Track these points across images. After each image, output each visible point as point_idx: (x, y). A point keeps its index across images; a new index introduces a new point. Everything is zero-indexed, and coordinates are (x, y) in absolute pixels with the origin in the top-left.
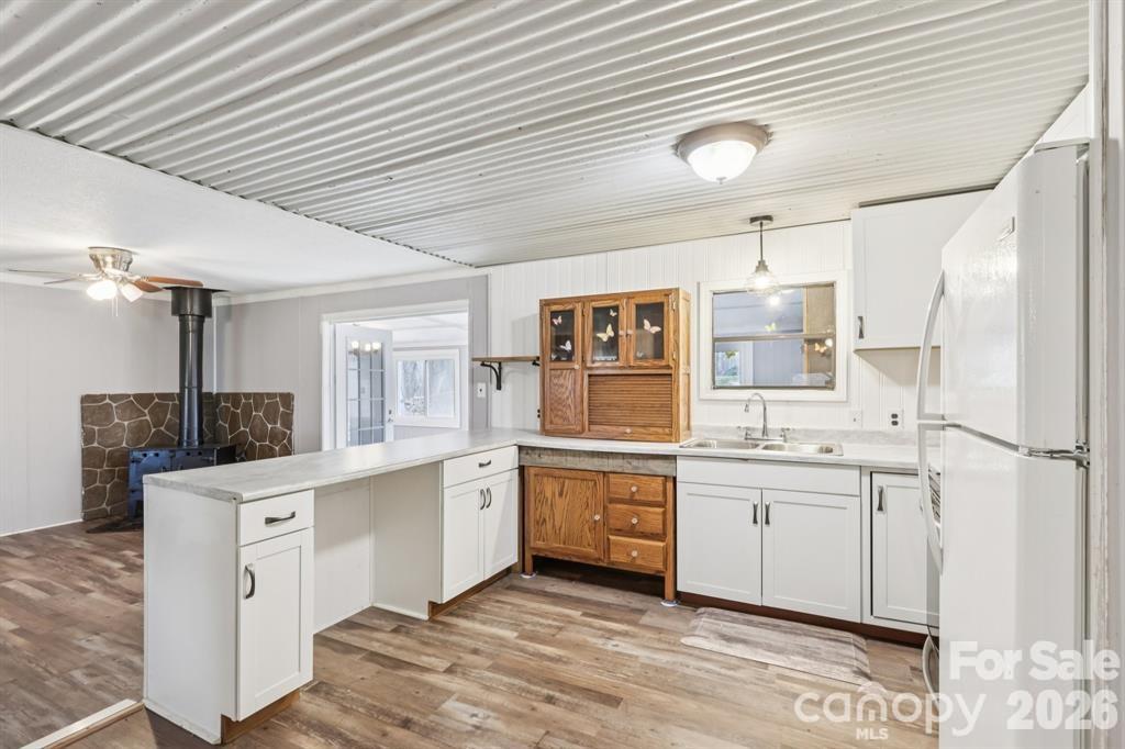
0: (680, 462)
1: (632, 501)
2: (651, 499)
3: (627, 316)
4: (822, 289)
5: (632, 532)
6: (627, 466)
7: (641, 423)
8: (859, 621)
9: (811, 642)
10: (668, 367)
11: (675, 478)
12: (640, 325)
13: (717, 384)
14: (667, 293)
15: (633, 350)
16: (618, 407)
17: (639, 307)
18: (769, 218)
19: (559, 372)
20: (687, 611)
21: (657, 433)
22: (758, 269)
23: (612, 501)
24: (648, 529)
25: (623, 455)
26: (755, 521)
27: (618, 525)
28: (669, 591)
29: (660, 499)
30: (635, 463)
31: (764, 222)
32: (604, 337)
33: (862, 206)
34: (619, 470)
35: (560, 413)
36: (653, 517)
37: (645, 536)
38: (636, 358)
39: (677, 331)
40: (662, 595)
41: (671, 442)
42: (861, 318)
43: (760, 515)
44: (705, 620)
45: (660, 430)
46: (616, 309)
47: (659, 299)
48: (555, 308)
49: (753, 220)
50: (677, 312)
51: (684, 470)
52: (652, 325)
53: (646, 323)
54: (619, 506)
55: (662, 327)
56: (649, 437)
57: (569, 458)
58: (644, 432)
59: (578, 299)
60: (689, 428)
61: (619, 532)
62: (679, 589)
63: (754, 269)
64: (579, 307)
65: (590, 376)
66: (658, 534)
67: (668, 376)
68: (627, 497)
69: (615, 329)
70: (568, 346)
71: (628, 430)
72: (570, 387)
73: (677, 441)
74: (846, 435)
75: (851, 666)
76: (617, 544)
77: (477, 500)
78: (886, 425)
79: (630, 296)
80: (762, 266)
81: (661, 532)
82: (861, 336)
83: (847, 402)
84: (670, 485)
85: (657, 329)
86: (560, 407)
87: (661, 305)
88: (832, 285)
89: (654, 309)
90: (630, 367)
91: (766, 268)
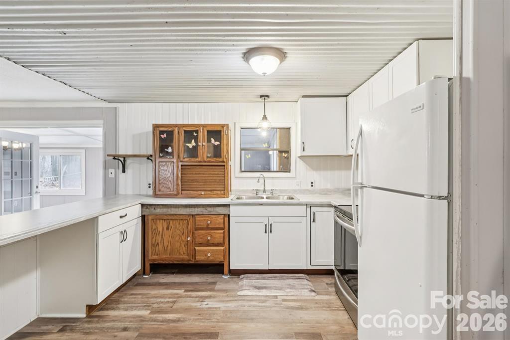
0: (231, 207)
1: (208, 228)
2: (217, 226)
3: (202, 136)
4: (286, 130)
5: (208, 244)
6: (205, 211)
7: (209, 189)
8: (306, 269)
9: (291, 281)
10: (223, 162)
11: (229, 215)
12: (209, 141)
13: (243, 170)
14: (223, 126)
15: (204, 153)
16: (197, 181)
17: (209, 132)
18: (268, 96)
19: (165, 163)
20: (235, 279)
21: (217, 194)
22: (263, 118)
23: (197, 229)
24: (216, 242)
25: (203, 206)
26: (266, 232)
27: (200, 241)
28: (226, 270)
29: (222, 226)
30: (209, 209)
31: (266, 98)
32: (190, 146)
33: (304, 97)
34: (201, 213)
36: (218, 235)
37: (214, 245)
38: (207, 157)
39: (227, 144)
40: (222, 273)
41: (224, 198)
42: (303, 143)
43: (269, 229)
44: (245, 281)
45: (219, 192)
46: (197, 132)
47: (219, 129)
48: (162, 129)
49: (261, 96)
50: (227, 135)
51: (233, 211)
52: (215, 141)
53: (213, 140)
54: (200, 231)
55: (221, 143)
56: (214, 196)
58: (211, 194)
59: (176, 125)
61: (201, 245)
62: (231, 268)
64: (176, 130)
65: (182, 165)
66: (221, 243)
67: (223, 166)
68: (205, 226)
69: (196, 142)
70: (170, 150)
71: (203, 193)
72: (170, 172)
73: (227, 197)
74: (295, 191)
75: (308, 288)
76: (199, 251)
77: (118, 237)
78: (309, 187)
79: (204, 126)
80: (265, 117)
81: (222, 242)
82: (304, 150)
83: (295, 178)
84: (227, 219)
85: (217, 143)
86: (166, 182)
87: (219, 132)
88: (289, 128)
89: (216, 133)
90: (204, 161)
91: (266, 118)
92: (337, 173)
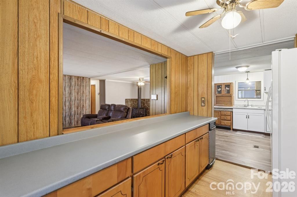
1: (225, 115)
2: (228, 115)
3: (223, 87)
5: (225, 120)
6: (224, 110)
8: (264, 132)
10: (231, 95)
11: (232, 112)
12: (225, 88)
13: (239, 97)
14: (231, 83)
15: (224, 92)
16: (221, 101)
17: (225, 85)
18: (249, 72)
20: (234, 132)
23: (221, 115)
24: (228, 119)
25: (224, 108)
26: (247, 118)
27: (223, 119)
29: (230, 115)
30: (226, 109)
32: (219, 90)
33: (265, 70)
36: (229, 118)
37: (227, 120)
38: (225, 93)
39: (232, 89)
40: (230, 130)
42: (265, 88)
43: (248, 117)
44: (238, 133)
45: (229, 105)
46: (221, 86)
47: (229, 84)
49: (246, 72)
50: (232, 86)
51: (234, 110)
53: (227, 88)
54: (223, 116)
58: (226, 105)
60: (234, 105)
61: (223, 120)
62: (233, 128)
66: (230, 120)
67: (231, 96)
68: (224, 115)
69: (221, 89)
71: (223, 105)
73: (232, 106)
76: (222, 122)
79: (224, 84)
82: (265, 90)
83: (263, 100)
84: (232, 113)
87: (229, 85)
88: (260, 81)
89: (228, 86)
90: (224, 95)
91: (248, 79)
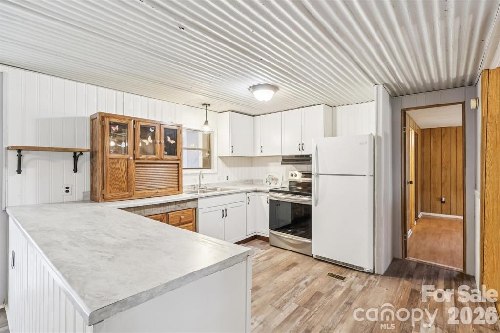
0: (199, 201)
7: (163, 187)
19: (116, 160)
21: (171, 191)
31: (207, 106)
32: (147, 142)
34: (174, 210)
35: (117, 186)
41: (179, 194)
48: (113, 120)
52: (171, 139)
53: (169, 138)
55: (176, 141)
56: (169, 194)
57: (145, 210)
59: (130, 118)
63: (203, 123)
64: (131, 123)
72: (124, 170)
78: (225, 180)
80: (206, 122)
85: (173, 142)
86: (117, 182)
92: (240, 169)
